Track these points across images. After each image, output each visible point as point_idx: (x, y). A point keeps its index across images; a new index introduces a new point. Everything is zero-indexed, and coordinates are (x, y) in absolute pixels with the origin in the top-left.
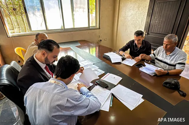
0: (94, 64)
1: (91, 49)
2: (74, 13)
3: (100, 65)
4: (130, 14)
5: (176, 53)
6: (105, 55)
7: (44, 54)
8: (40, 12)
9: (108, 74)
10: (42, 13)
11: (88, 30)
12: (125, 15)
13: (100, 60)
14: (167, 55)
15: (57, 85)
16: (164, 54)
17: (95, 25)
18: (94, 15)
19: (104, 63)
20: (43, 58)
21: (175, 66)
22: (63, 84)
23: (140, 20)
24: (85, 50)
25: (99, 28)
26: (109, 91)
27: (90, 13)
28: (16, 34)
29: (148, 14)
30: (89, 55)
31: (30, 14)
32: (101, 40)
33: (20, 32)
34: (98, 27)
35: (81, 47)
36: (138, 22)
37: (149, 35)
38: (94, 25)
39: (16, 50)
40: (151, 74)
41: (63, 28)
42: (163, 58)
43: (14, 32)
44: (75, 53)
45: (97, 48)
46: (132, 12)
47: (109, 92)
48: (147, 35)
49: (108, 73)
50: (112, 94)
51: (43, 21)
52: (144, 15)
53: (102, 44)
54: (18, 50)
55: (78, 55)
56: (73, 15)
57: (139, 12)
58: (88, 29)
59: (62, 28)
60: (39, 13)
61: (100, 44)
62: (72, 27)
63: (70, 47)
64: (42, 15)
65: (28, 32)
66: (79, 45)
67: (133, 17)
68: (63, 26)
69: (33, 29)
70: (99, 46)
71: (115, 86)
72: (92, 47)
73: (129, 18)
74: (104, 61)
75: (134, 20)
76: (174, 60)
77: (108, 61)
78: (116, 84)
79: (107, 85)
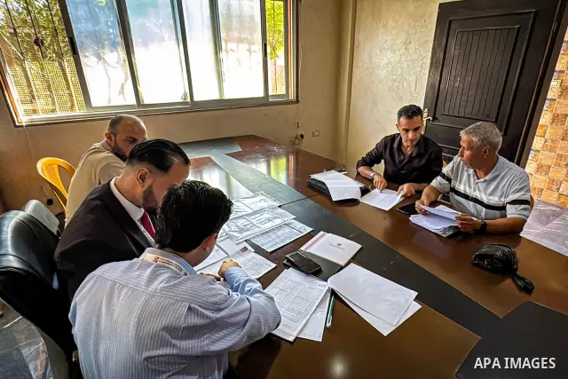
0: (280, 206)
1: (272, 163)
2: (223, 55)
3: (297, 208)
4: (385, 61)
5: (502, 174)
6: (314, 179)
7: (142, 178)
8: (117, 51)
9: (322, 236)
10: (123, 55)
11: (262, 105)
12: (371, 63)
13: (299, 195)
14: (478, 179)
15: (161, 266)
16: (472, 176)
17: (284, 92)
18: (281, 62)
19: (310, 202)
20: (140, 191)
21: (503, 208)
22: (180, 263)
23: (412, 79)
24: (254, 166)
25: (297, 101)
26: (324, 283)
27: (269, 56)
28: (40, 117)
29: (431, 64)
30: (266, 179)
31: (86, 57)
32: (302, 136)
33: (53, 111)
34: (292, 96)
35: (243, 156)
36: (405, 84)
37: (436, 123)
38: (282, 91)
39: (40, 165)
40: (440, 233)
41: (189, 100)
42: (470, 187)
43: (35, 111)
44: (224, 174)
45: (292, 158)
46: (389, 54)
47: (325, 286)
48: (433, 120)
49: (322, 233)
50: (333, 293)
51: (126, 80)
52: (422, 66)
53: (305, 145)
54: (48, 167)
55: (234, 181)
56: (218, 61)
57: (409, 58)
58: (263, 102)
59: (185, 99)
60: (115, 54)
61: (298, 147)
62: (216, 96)
63: (209, 158)
64: (124, 61)
65: (79, 112)
66: (238, 149)
67: (392, 71)
68: (188, 95)
69: (95, 103)
70: (297, 154)
71: (342, 268)
72: (277, 156)
73: (382, 73)
74: (309, 197)
75: (395, 77)
76: (499, 192)
77: (320, 197)
78: (343, 264)
79: (317, 265)
